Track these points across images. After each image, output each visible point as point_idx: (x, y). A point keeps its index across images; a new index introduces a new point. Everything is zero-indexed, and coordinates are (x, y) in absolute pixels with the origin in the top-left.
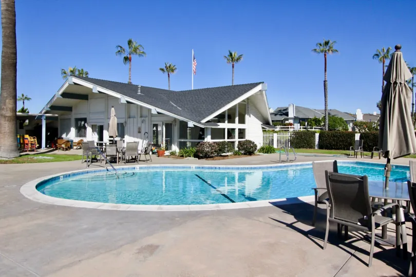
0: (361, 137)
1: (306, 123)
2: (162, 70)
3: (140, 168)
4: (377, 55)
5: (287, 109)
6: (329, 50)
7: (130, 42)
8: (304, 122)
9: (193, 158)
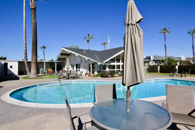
0: (179, 67)
1: (158, 62)
2: (102, 44)
3: (74, 81)
4: (189, 32)
5: (150, 57)
6: (166, 32)
7: (89, 35)
8: (157, 62)
9: (100, 77)
